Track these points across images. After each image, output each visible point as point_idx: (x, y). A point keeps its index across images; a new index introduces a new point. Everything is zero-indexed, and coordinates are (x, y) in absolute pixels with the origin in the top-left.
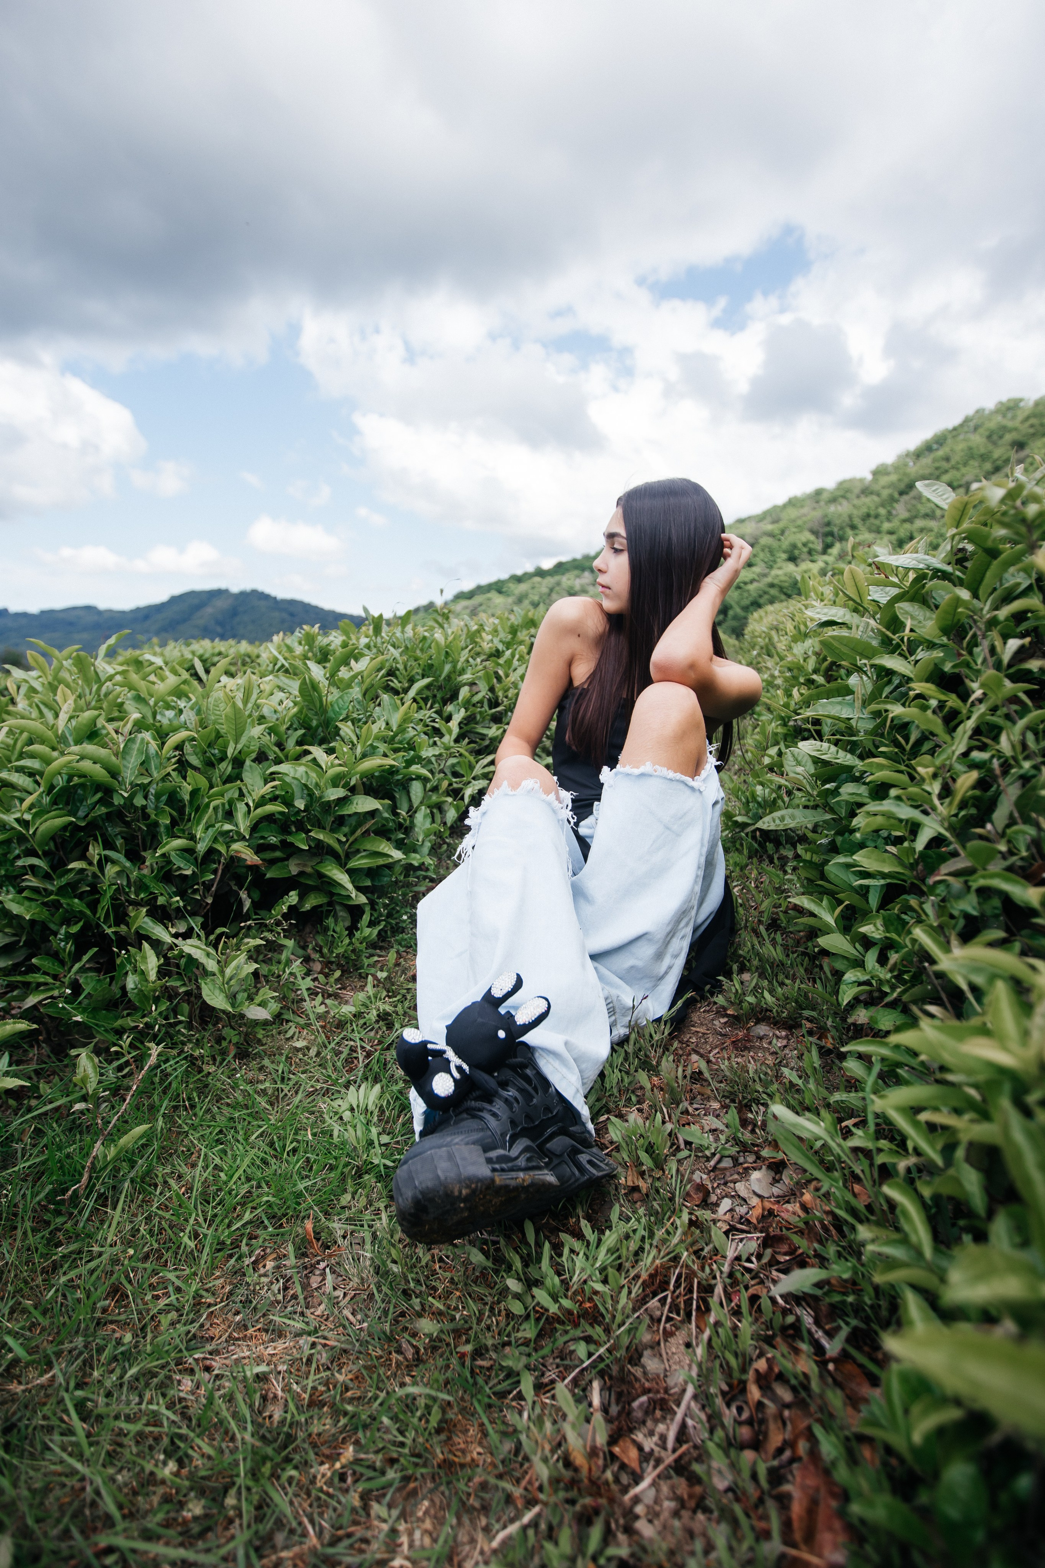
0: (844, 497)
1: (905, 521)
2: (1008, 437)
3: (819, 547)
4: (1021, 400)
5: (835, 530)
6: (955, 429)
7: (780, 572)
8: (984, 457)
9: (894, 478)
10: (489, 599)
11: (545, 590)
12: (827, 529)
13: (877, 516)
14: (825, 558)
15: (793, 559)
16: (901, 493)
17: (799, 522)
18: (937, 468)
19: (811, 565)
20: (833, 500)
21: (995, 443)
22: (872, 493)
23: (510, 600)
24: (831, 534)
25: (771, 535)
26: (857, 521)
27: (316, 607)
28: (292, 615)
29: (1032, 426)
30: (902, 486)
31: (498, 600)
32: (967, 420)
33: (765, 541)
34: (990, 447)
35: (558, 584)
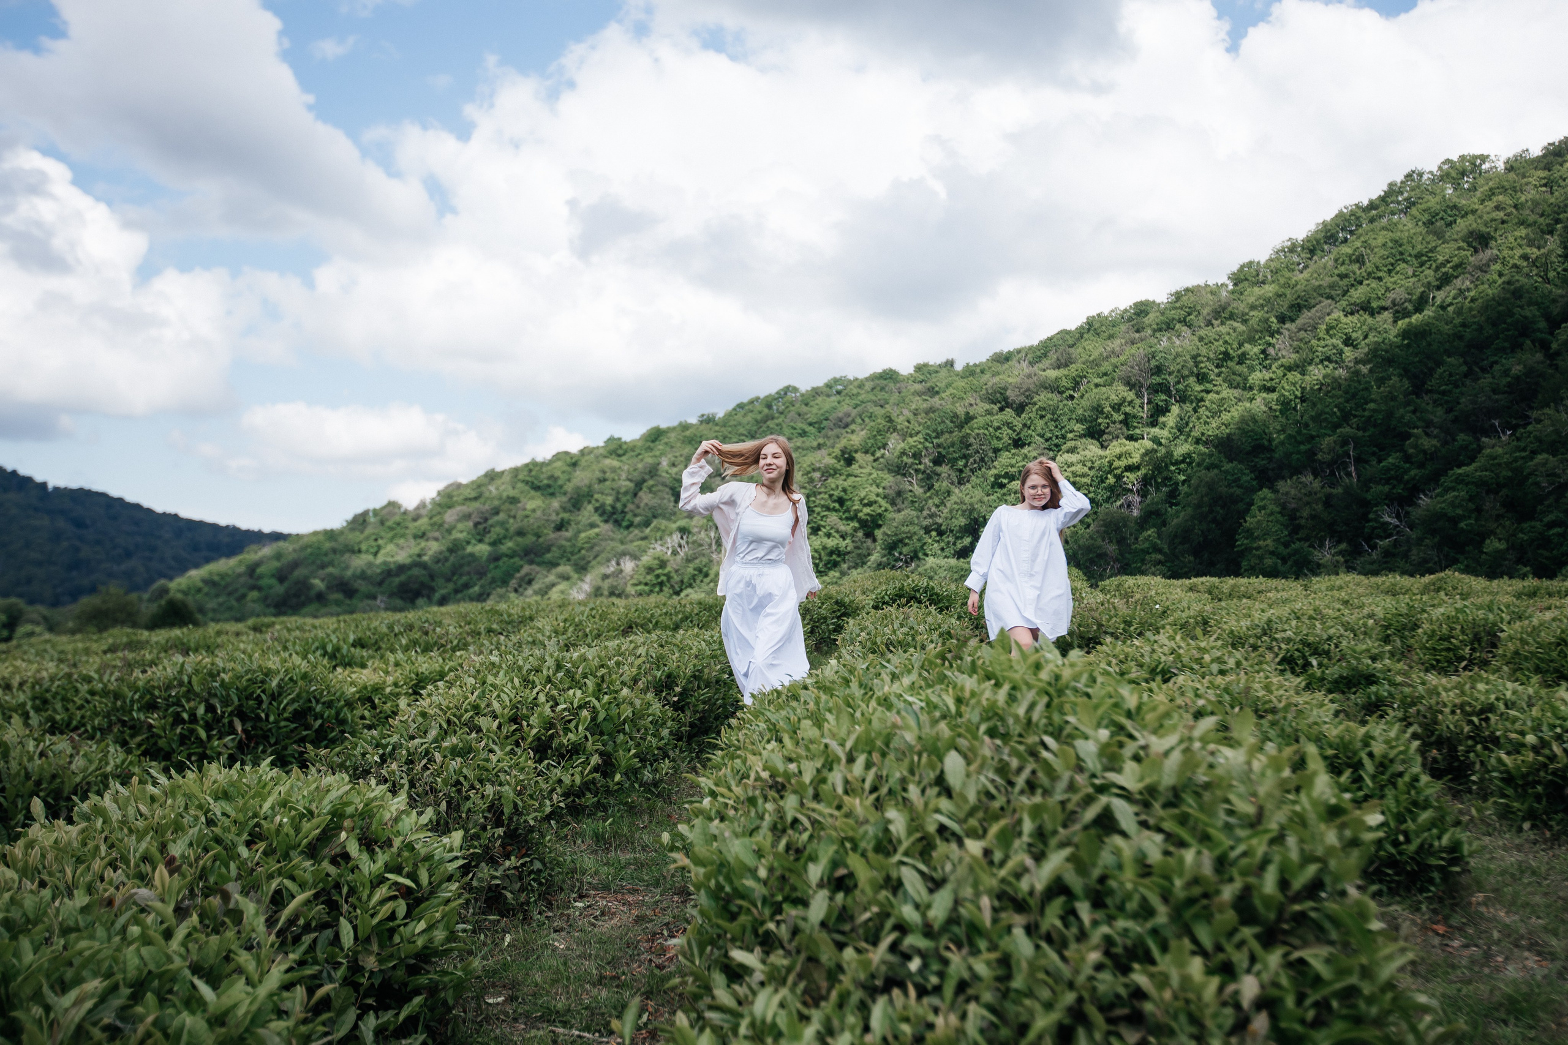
0: (1183, 321)
1: (1290, 369)
2: (1462, 225)
3: (1144, 413)
4: (1484, 158)
5: (1172, 380)
6: (1372, 206)
7: (1072, 458)
8: (1422, 259)
9: (1269, 289)
10: (513, 500)
11: (625, 485)
12: (1157, 379)
13: (1242, 359)
14: (1155, 431)
15: (1095, 433)
16: (1282, 319)
17: (1106, 366)
18: (1342, 276)
19: (1130, 446)
20: (1167, 326)
21: (1439, 235)
22: (1232, 317)
23: (555, 504)
24: (1163, 388)
25: (1054, 387)
26: (1207, 366)
27: (137, 507)
28: (79, 524)
29: (1498, 208)
30: (1283, 306)
31: (533, 503)
32: (1392, 191)
33: (1044, 398)
34: (1433, 241)
35: (653, 471)
